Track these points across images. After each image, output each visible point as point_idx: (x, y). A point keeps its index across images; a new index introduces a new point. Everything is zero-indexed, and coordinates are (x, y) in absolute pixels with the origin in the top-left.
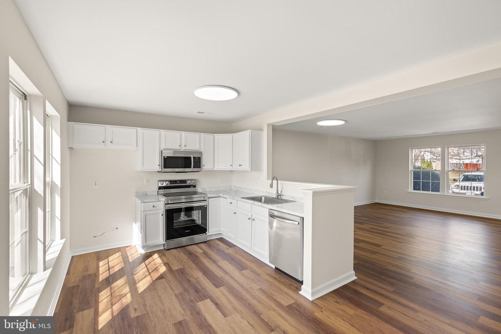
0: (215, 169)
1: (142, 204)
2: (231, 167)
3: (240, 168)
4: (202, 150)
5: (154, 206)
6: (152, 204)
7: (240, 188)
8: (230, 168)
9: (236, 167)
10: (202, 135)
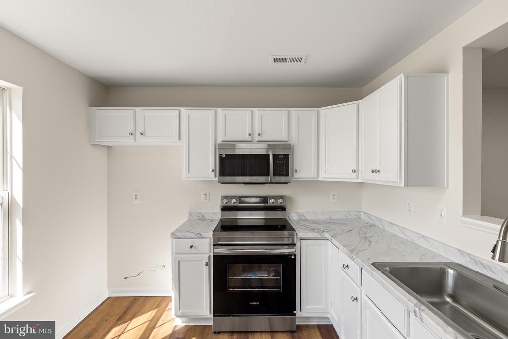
0: (320, 179)
1: (174, 240)
2: (355, 175)
3: (376, 178)
4: (293, 141)
5: (191, 247)
6: (190, 242)
7: (378, 219)
8: (352, 178)
9: (365, 176)
10: (294, 112)
